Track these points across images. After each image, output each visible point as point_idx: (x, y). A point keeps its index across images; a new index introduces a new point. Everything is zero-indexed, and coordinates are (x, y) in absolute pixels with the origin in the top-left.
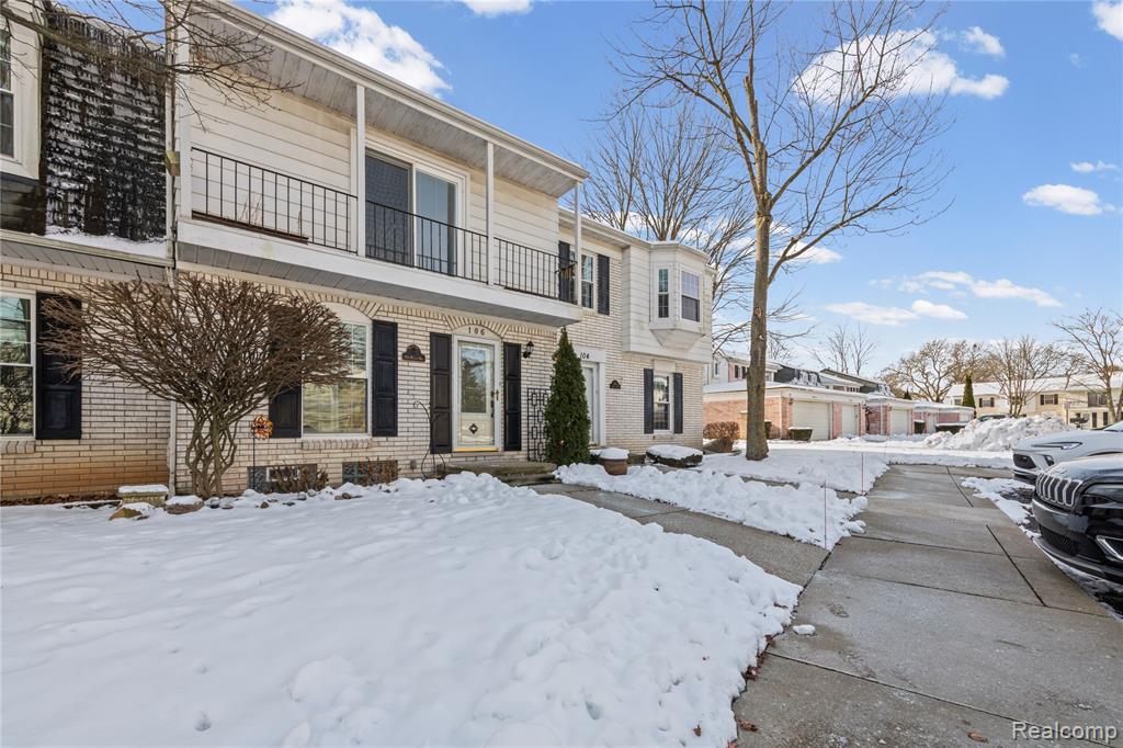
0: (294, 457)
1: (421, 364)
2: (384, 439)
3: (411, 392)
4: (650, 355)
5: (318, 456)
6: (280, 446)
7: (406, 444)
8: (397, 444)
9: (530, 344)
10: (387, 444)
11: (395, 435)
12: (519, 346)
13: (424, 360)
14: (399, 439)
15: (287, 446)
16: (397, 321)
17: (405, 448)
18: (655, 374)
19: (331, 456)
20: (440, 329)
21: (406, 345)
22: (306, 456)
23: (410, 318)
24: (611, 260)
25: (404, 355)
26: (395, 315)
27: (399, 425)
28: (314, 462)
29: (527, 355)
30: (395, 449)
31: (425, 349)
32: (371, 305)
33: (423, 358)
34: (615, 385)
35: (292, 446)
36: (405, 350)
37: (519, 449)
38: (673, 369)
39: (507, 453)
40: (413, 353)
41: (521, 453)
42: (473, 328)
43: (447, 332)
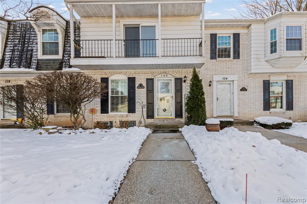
0: (107, 119)
1: (143, 89)
2: (132, 114)
3: (140, 99)
4: (267, 73)
5: (113, 119)
6: (104, 116)
7: (138, 115)
8: (135, 115)
9: (185, 77)
10: (132, 116)
11: (135, 112)
12: (181, 79)
13: (144, 88)
14: (136, 114)
15: (105, 116)
16: (135, 76)
17: (138, 117)
18: (271, 82)
19: (116, 119)
20: (150, 77)
21: (138, 84)
22: (110, 119)
23: (139, 75)
24: (241, 35)
25: (137, 87)
26: (135, 75)
27: (136, 109)
28: (112, 121)
29: (185, 81)
30: (135, 117)
31: (145, 84)
32: (127, 73)
33: (144, 87)
34: (244, 89)
35: (106, 116)
36: (138, 85)
37: (182, 117)
38: (285, 78)
39: (176, 119)
40: (141, 86)
41: (182, 119)
42: (163, 74)
43: (152, 78)
